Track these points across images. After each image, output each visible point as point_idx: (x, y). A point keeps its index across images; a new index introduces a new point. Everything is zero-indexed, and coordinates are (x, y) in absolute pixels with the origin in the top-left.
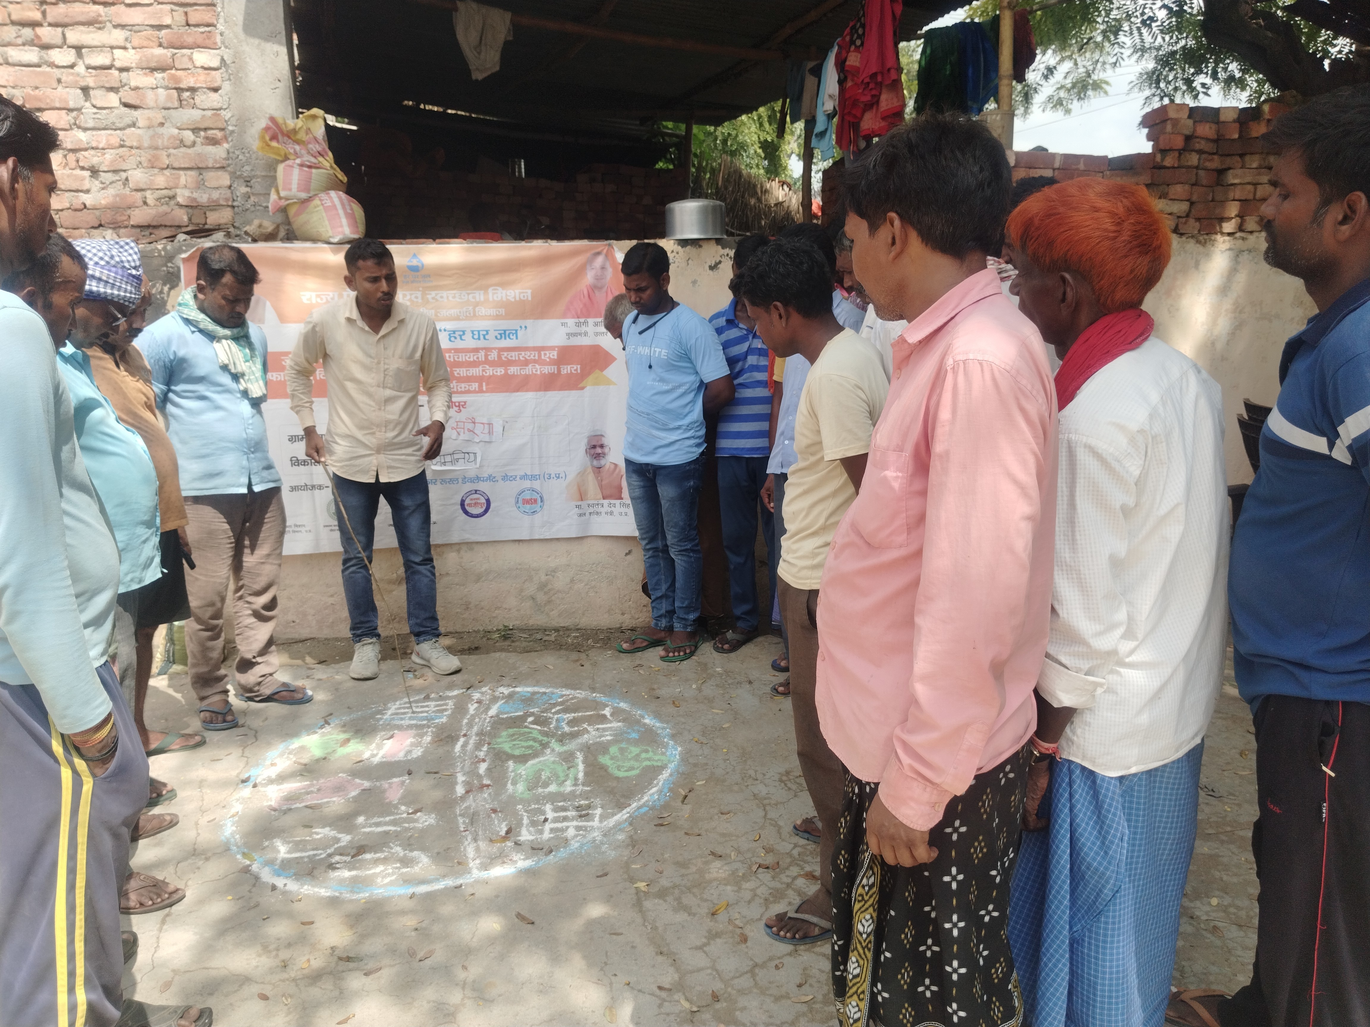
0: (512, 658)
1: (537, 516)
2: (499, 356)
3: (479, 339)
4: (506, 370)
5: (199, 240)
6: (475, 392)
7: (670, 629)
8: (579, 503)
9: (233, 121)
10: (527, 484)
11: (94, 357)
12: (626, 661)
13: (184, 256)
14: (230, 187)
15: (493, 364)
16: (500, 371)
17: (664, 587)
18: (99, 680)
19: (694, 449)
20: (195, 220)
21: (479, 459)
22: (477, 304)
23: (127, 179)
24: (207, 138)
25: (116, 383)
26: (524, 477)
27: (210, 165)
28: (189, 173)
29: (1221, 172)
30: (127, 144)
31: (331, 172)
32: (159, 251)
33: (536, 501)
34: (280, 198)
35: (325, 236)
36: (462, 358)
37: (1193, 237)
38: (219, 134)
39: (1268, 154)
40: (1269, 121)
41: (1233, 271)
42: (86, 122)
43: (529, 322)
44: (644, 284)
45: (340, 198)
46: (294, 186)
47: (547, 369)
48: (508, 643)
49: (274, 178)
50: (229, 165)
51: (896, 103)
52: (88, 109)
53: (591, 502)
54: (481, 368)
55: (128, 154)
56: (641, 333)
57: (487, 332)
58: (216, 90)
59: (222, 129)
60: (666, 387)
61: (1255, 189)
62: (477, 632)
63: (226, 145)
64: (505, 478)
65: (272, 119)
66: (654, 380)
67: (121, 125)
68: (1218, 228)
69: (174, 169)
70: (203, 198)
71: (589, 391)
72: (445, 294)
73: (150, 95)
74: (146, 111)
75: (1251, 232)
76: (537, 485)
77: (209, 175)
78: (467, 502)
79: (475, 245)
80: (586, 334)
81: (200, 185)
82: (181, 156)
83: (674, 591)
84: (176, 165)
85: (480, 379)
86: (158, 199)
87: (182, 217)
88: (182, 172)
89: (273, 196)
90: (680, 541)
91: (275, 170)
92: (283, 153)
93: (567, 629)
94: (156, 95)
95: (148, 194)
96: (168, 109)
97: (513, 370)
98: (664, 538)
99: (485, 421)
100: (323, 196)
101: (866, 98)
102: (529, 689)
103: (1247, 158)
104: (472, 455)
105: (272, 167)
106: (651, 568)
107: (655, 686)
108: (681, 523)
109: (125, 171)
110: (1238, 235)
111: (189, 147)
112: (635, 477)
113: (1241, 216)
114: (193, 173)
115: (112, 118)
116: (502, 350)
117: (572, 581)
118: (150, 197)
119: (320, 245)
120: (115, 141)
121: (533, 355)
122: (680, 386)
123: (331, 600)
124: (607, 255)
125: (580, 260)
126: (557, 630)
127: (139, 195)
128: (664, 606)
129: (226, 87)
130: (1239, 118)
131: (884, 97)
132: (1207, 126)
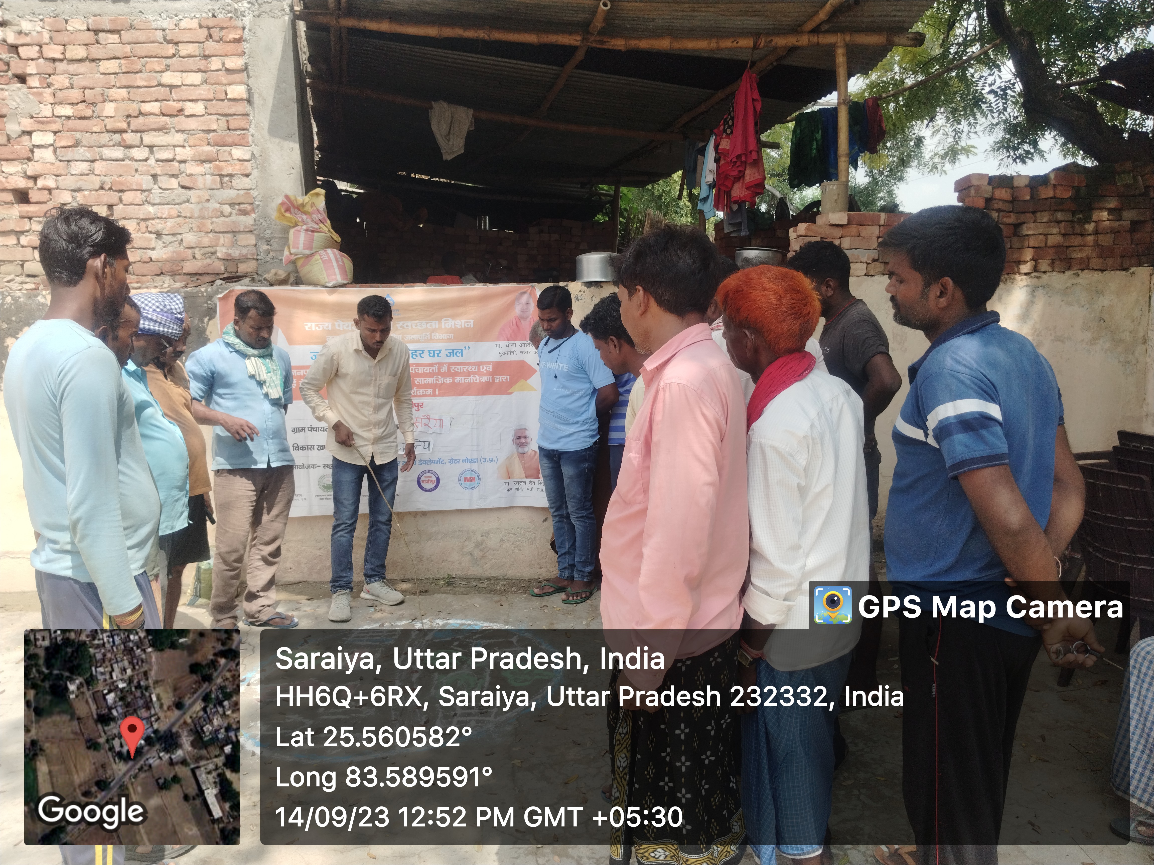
0: (450, 598)
1: (475, 491)
2: (449, 369)
3: (434, 356)
4: (454, 380)
5: (231, 284)
6: (430, 396)
7: (571, 579)
8: (508, 481)
9: (259, 198)
10: (468, 466)
11: (149, 371)
12: (536, 602)
13: (220, 296)
14: (255, 245)
15: (444, 375)
16: (449, 380)
17: (567, 546)
18: (135, 582)
19: (588, 439)
20: (229, 270)
21: (431, 447)
22: (434, 331)
23: (182, 240)
24: (240, 210)
25: (165, 390)
26: (466, 460)
27: (242, 230)
28: (226, 235)
29: (1017, 226)
30: (183, 215)
31: (329, 234)
32: (202, 292)
33: (474, 479)
34: (291, 254)
35: (322, 282)
36: (421, 370)
38: (248, 207)
39: (1055, 211)
40: (1055, 185)
41: (1031, 303)
42: (154, 199)
43: (471, 344)
44: (553, 316)
45: (334, 254)
46: (301, 245)
47: (484, 379)
48: (450, 588)
49: (287, 239)
50: (255, 230)
51: (757, 176)
52: (156, 190)
53: (516, 480)
54: (435, 378)
55: (183, 222)
56: (550, 352)
57: (440, 351)
58: (247, 176)
59: (252, 204)
60: (567, 392)
61: (1047, 239)
62: (428, 579)
63: (253, 215)
64: (452, 461)
65: (287, 197)
66: (559, 387)
67: (178, 202)
68: (1016, 270)
69: (216, 232)
70: (236, 253)
71: (516, 395)
72: (409, 323)
73: (200, 180)
74: (197, 191)
75: (1045, 272)
76: (475, 466)
77: (240, 237)
78: (422, 479)
79: (432, 287)
80: (514, 352)
81: (234, 244)
82: (220, 223)
83: (575, 549)
84: (217, 230)
85: (434, 386)
86: (204, 255)
87: (220, 267)
88: (221, 235)
89: (286, 253)
90: (577, 509)
91: (288, 232)
92: (293, 221)
93: (497, 579)
94: (205, 180)
95: (196, 251)
96: (213, 189)
97: (458, 379)
98: (567, 508)
99: (437, 417)
100: (322, 252)
101: (734, 173)
102: (459, 622)
103: (1038, 215)
104: (426, 443)
105: (286, 231)
106: (558, 530)
107: (555, 622)
108: (578, 496)
109: (180, 234)
110: (1034, 274)
111: (227, 217)
112: (545, 460)
113: (1035, 259)
114: (229, 236)
115: (173, 196)
116: (450, 364)
117: (501, 541)
118: (198, 253)
119: (319, 288)
120: (174, 213)
121: (475, 368)
122: (577, 392)
123: (319, 553)
124: (530, 294)
125: (511, 297)
126: (489, 579)
127: (190, 251)
128: (568, 561)
129: (255, 173)
130: (1029, 184)
131: (748, 172)
132: (1004, 191)
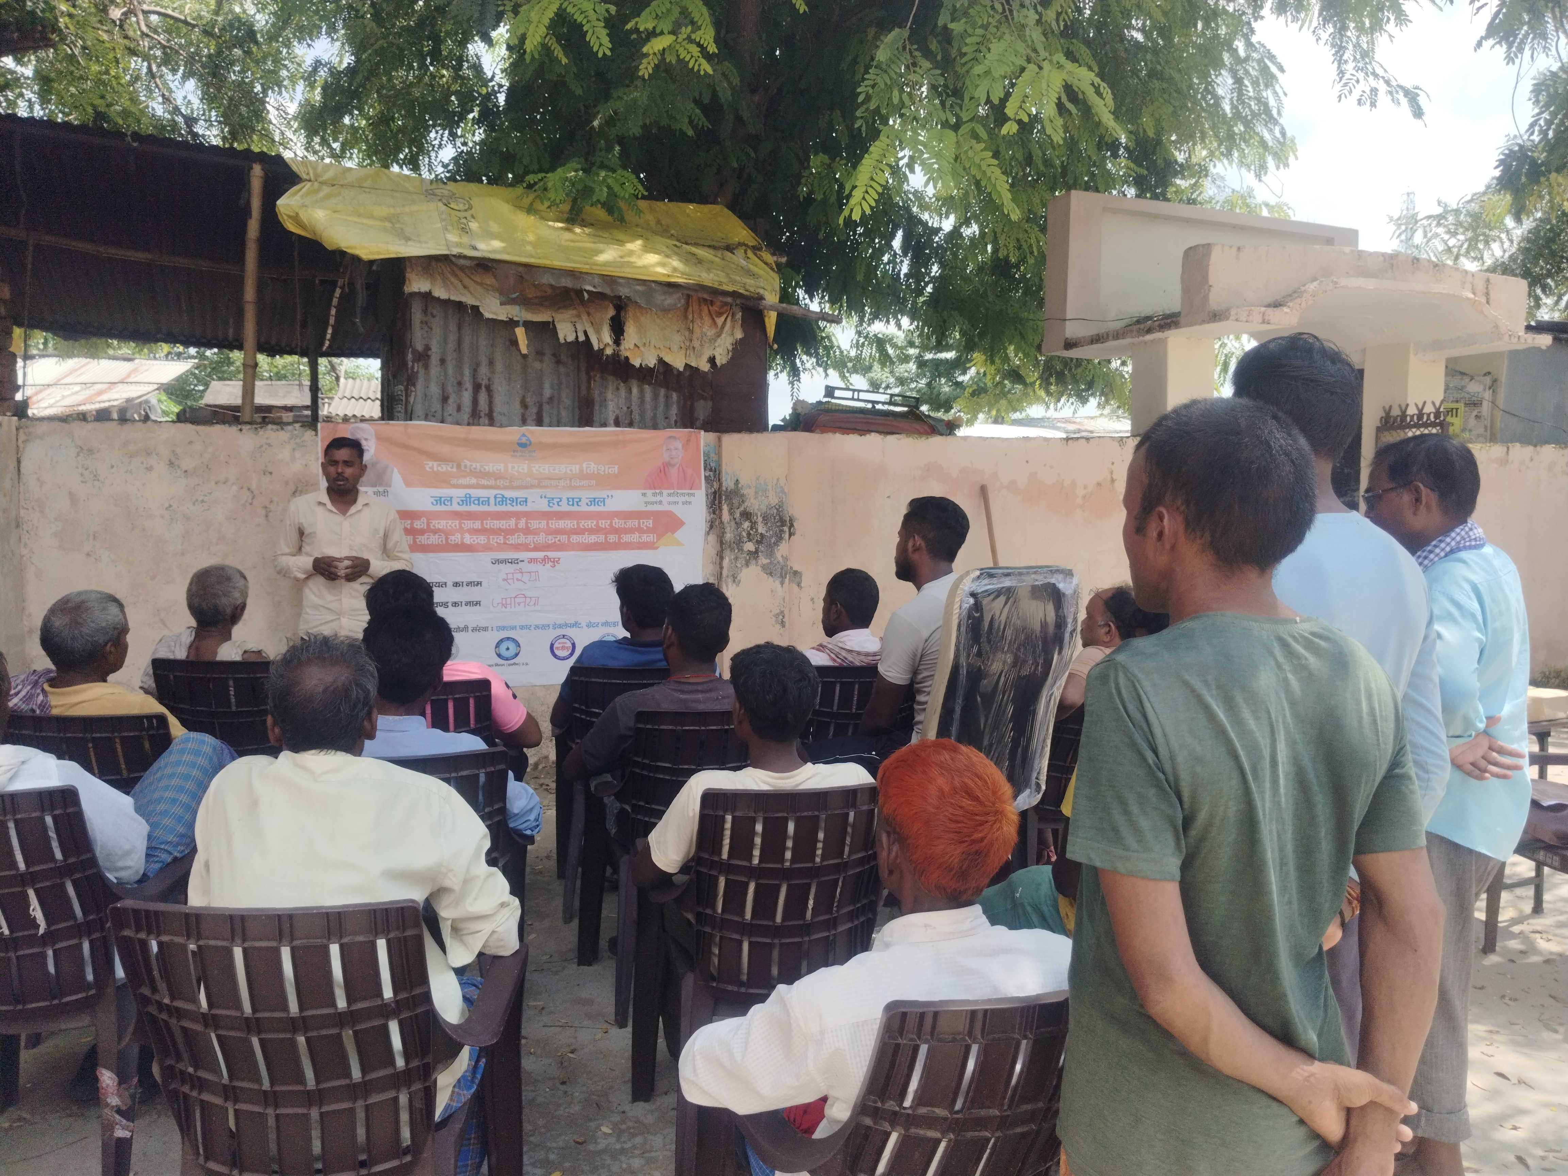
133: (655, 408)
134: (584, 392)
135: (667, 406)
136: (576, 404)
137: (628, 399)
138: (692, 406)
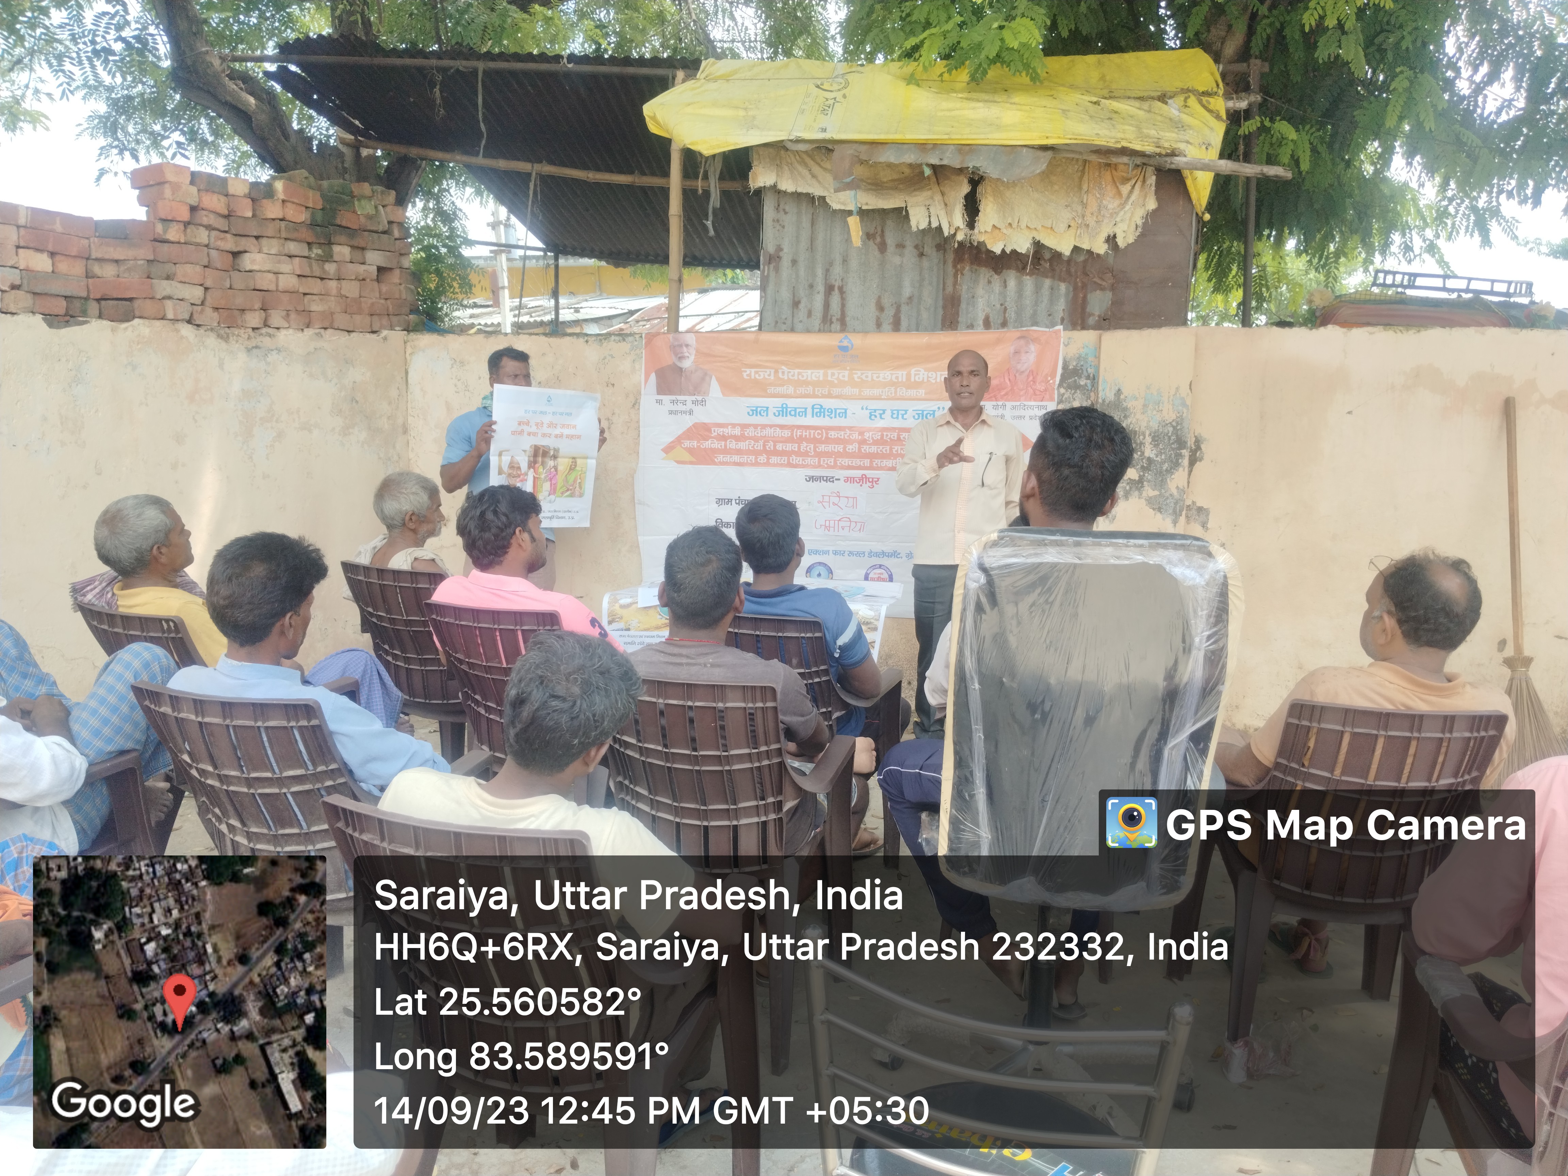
29: (236, 254)
37: (212, 330)
39: (287, 239)
40: (283, 201)
68: (240, 321)
75: (278, 329)
103: (264, 241)
110: (264, 331)
113: (264, 308)
130: (249, 193)
132: (215, 197)
133: (1036, 303)
134: (949, 289)
135: (1052, 301)
136: (940, 303)
137: (1003, 294)
138: (1085, 299)
